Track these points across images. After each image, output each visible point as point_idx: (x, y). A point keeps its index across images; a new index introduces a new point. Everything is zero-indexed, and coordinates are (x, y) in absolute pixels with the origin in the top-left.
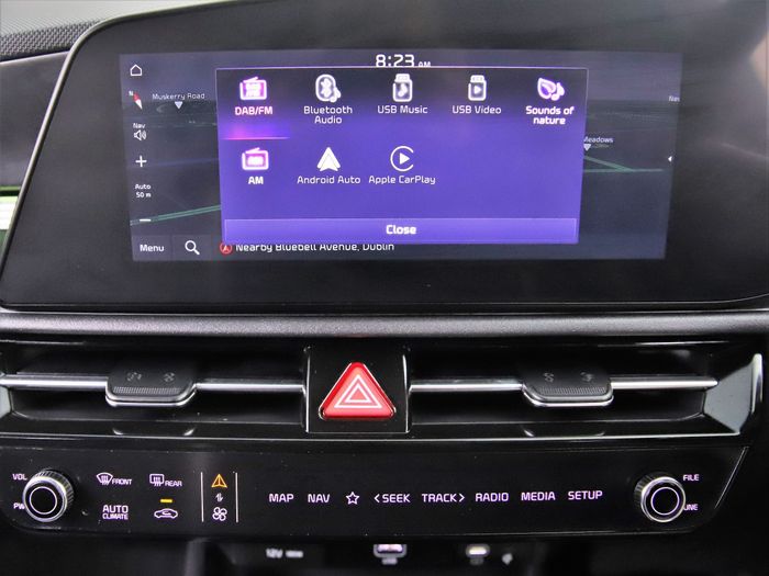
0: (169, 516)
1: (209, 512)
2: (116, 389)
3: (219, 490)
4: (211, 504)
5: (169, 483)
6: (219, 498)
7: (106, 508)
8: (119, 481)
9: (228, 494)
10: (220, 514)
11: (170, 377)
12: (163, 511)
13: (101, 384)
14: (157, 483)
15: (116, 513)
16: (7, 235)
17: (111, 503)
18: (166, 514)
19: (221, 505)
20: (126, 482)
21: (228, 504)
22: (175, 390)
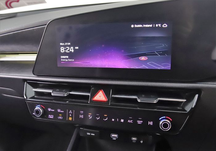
0: (61, 118)
1: (68, 118)
2: (53, 92)
3: (70, 114)
4: (69, 116)
5: (61, 111)
6: (70, 115)
7: (49, 115)
8: (52, 110)
9: (72, 114)
10: (70, 119)
11: (64, 90)
12: (60, 117)
13: (51, 91)
14: (59, 111)
15: (51, 117)
16: (35, 62)
17: (50, 115)
18: (60, 118)
19: (71, 117)
20: (53, 110)
21: (72, 117)
22: (64, 93)
